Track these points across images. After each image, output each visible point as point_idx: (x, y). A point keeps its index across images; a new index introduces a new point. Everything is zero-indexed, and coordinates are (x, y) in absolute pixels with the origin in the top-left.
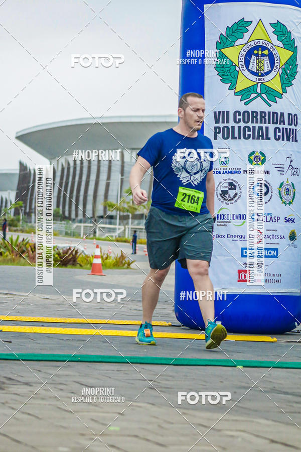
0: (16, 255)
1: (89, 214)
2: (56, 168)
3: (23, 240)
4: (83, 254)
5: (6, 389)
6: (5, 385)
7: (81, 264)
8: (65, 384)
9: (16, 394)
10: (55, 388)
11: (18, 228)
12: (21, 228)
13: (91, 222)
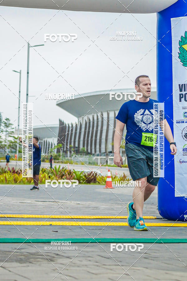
0: (59, 178)
1: (103, 150)
2: (82, 123)
3: (63, 168)
4: (100, 175)
5: (55, 261)
6: (55, 259)
7: (100, 182)
8: (92, 257)
9: (62, 264)
10: (86, 259)
11: (60, 161)
12: (61, 160)
13: (104, 156)
